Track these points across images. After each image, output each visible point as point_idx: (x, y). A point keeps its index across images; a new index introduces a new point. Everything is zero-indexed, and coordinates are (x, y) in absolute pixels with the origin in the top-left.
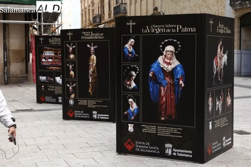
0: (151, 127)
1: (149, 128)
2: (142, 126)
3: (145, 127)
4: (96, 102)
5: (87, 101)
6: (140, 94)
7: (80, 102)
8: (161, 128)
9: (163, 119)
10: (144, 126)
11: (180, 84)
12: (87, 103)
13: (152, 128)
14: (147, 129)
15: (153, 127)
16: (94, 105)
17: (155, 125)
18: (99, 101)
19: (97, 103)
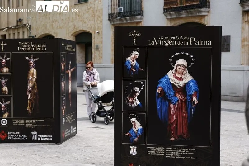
0: (158, 149)
1: (156, 150)
2: (147, 148)
3: (151, 149)
4: (36, 122)
5: (25, 121)
6: (146, 112)
7: (15, 122)
8: (170, 150)
9: (173, 139)
10: (149, 148)
11: (194, 100)
12: (25, 122)
13: (160, 150)
14: (153, 151)
15: (161, 148)
16: (33, 124)
17: (163, 147)
18: (40, 120)
19: (38, 123)
